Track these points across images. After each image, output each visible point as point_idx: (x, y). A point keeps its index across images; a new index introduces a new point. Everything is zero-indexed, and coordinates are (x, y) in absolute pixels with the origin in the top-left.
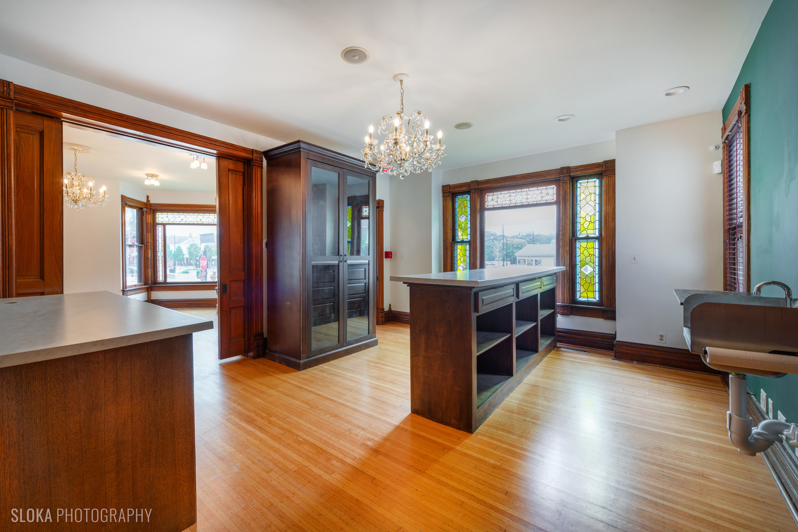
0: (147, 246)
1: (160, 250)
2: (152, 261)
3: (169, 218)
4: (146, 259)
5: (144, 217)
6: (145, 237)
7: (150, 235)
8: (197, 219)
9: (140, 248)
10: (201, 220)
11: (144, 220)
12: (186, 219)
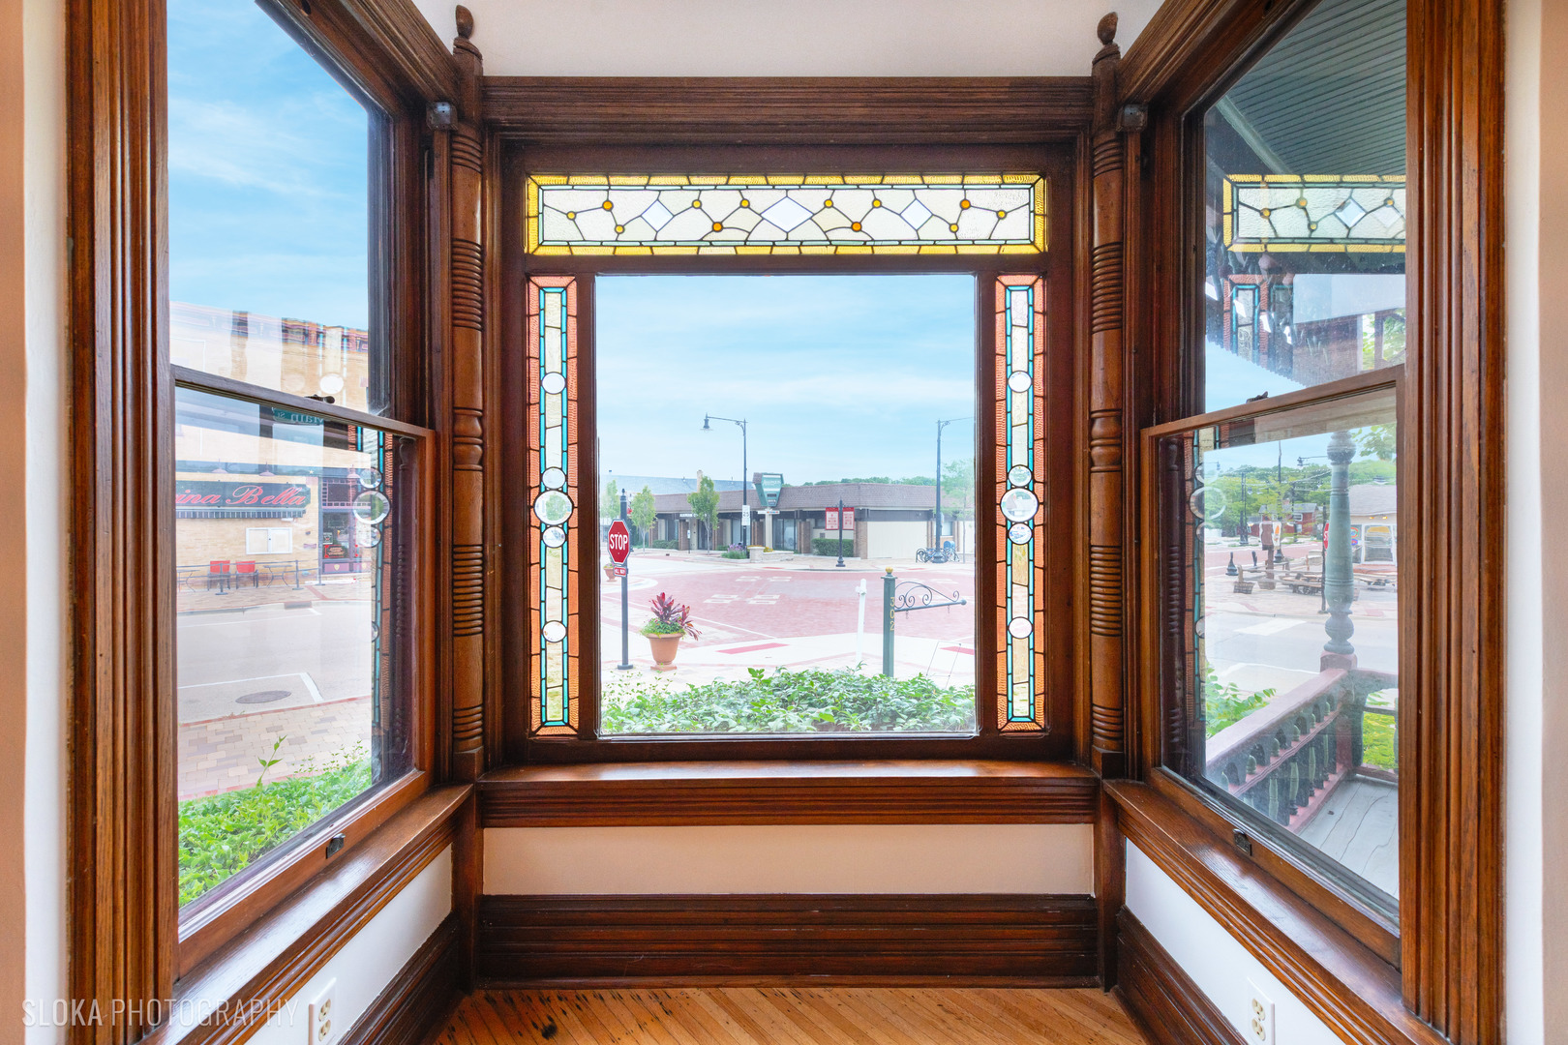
0: (456, 438)
1: (554, 478)
2: (494, 572)
3: (622, 214)
4: (448, 548)
5: (436, 192)
6: (438, 362)
7: (478, 350)
8: (828, 218)
9: (401, 453)
10: (856, 226)
11: (437, 215)
12: (745, 219)
